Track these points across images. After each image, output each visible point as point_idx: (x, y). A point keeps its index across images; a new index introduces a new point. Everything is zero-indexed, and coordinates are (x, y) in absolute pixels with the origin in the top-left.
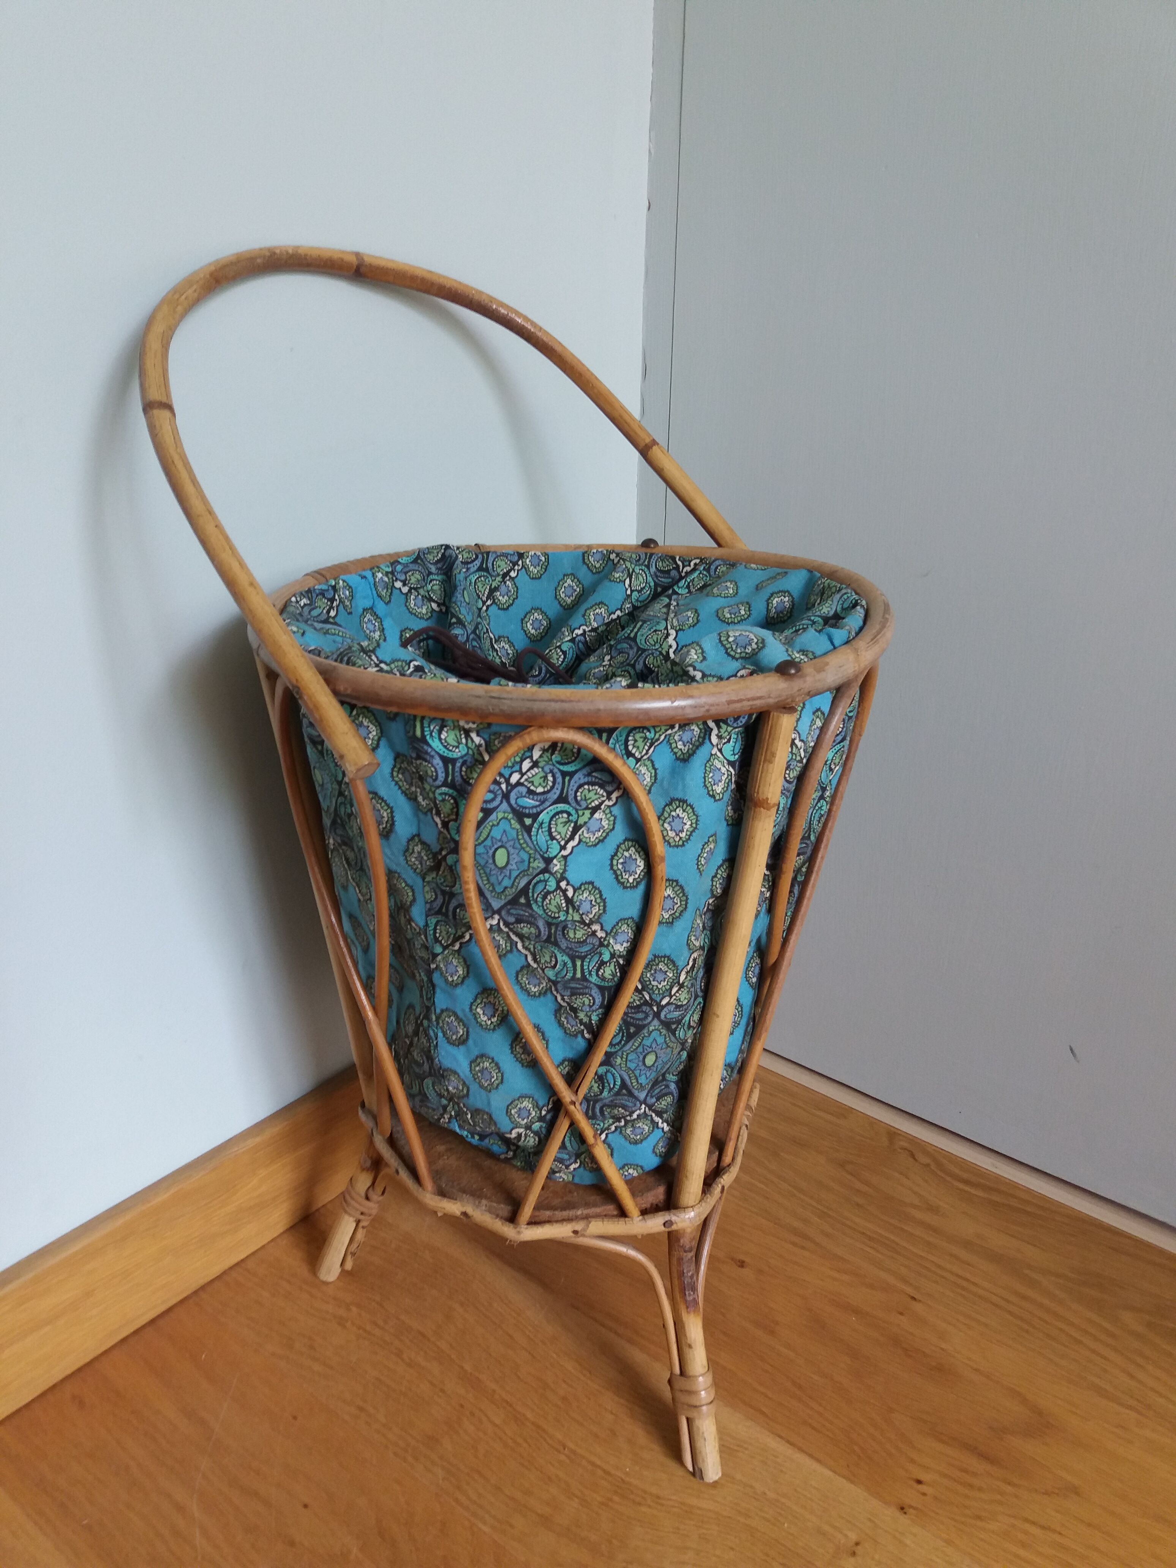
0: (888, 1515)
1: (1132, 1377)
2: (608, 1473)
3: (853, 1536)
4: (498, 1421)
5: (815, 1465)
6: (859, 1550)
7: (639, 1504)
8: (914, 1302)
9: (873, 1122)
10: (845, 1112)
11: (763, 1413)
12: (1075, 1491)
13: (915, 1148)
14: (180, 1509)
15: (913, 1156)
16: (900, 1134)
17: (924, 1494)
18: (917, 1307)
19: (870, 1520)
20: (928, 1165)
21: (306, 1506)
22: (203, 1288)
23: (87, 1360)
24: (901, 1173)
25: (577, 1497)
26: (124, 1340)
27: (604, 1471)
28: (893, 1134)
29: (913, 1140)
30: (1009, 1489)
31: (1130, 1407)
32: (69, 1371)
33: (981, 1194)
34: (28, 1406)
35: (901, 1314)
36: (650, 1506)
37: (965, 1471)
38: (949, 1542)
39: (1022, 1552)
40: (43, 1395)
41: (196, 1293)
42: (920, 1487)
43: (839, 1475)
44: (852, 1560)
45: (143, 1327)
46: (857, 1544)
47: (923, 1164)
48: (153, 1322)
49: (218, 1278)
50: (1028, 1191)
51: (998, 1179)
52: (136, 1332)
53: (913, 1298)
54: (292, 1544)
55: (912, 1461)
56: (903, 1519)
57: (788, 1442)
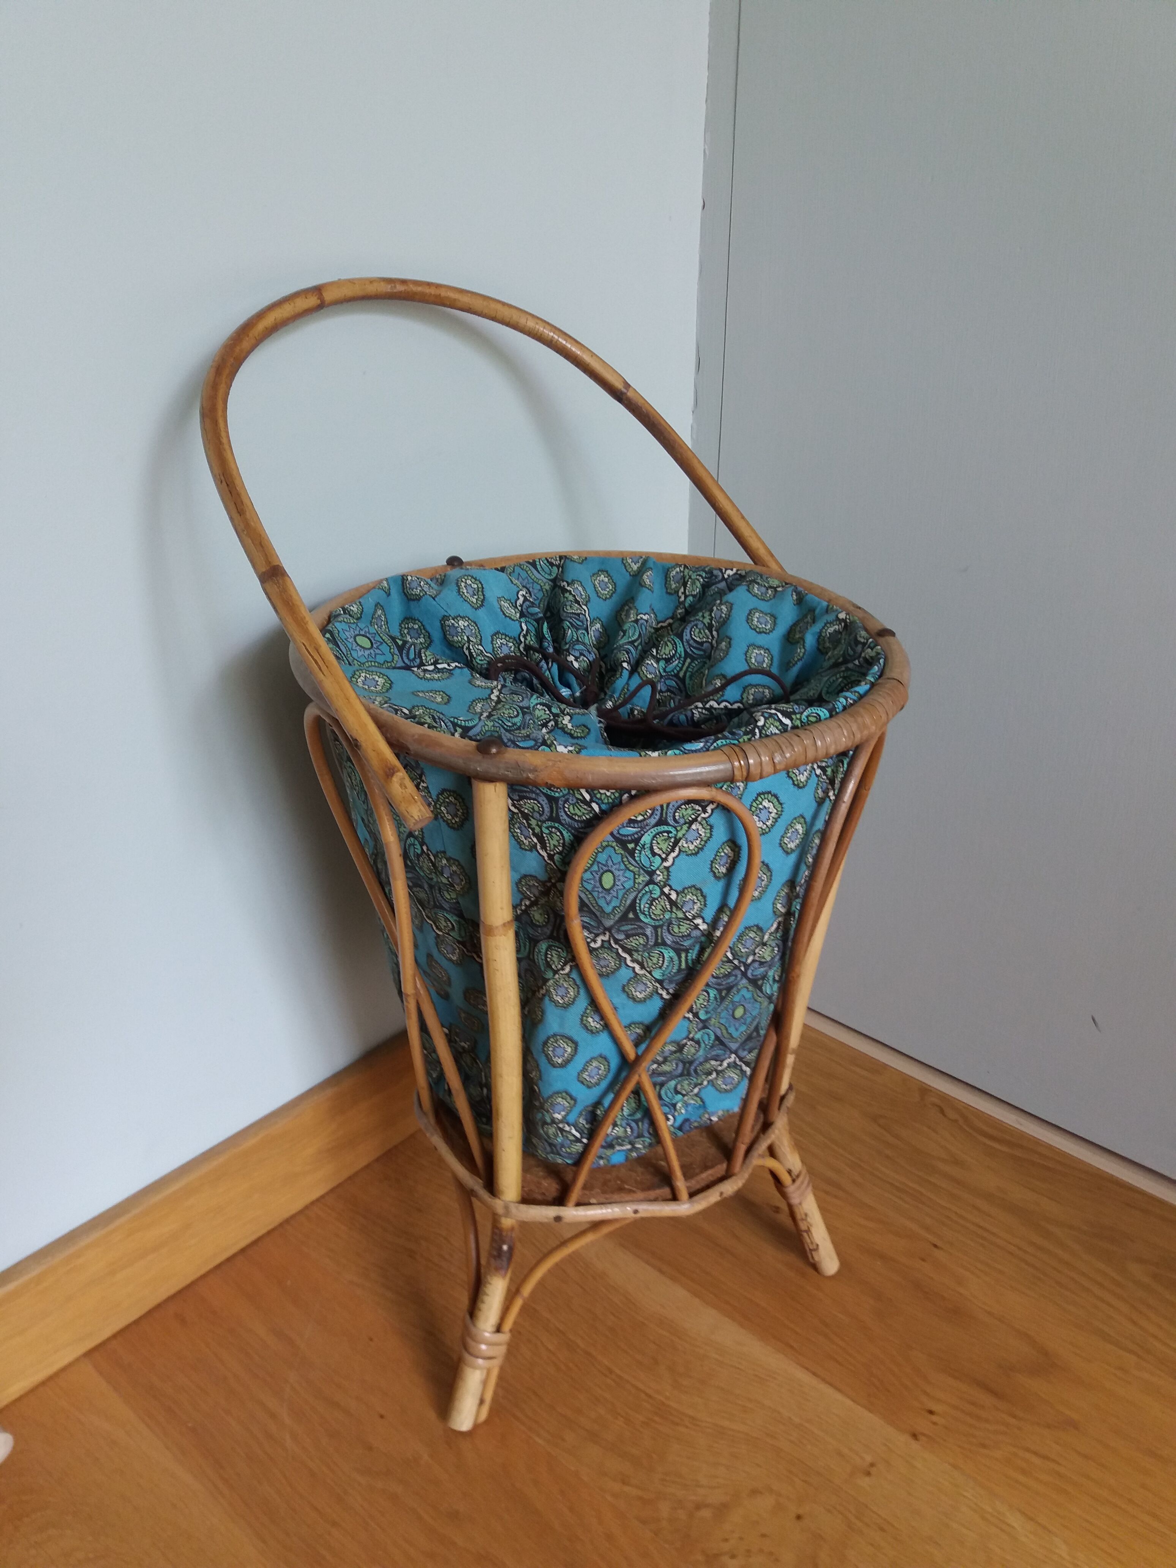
0: (902, 1440)
1: (1135, 1323)
2: (650, 1396)
3: (869, 1458)
4: (551, 1347)
5: (838, 1396)
6: (873, 1470)
7: (677, 1424)
8: (935, 1250)
9: (906, 1079)
10: (880, 1068)
11: (792, 1347)
12: (1074, 1425)
13: (944, 1104)
14: (273, 1416)
15: (942, 1111)
16: (931, 1091)
17: (935, 1423)
18: (937, 1253)
19: (886, 1445)
20: (956, 1121)
21: (382, 1417)
22: (287, 1221)
23: (188, 1281)
24: (929, 1127)
25: (622, 1416)
26: (218, 1267)
27: (647, 1394)
28: (925, 1090)
29: (944, 1097)
30: (1013, 1421)
31: (1130, 1351)
32: (173, 1291)
33: (1004, 1149)
34: (137, 1322)
35: (923, 1260)
36: (687, 1427)
37: (973, 1404)
38: (955, 1467)
39: (1022, 1478)
40: (150, 1312)
41: (281, 1225)
42: (934, 1418)
43: (859, 1404)
44: (867, 1479)
45: (234, 1256)
46: (872, 1465)
47: (950, 1119)
48: (243, 1251)
49: (301, 1212)
50: (1050, 1147)
51: (1023, 1135)
52: (229, 1260)
53: (935, 1246)
54: (370, 1448)
55: (926, 1393)
56: (915, 1445)
57: (814, 1374)
